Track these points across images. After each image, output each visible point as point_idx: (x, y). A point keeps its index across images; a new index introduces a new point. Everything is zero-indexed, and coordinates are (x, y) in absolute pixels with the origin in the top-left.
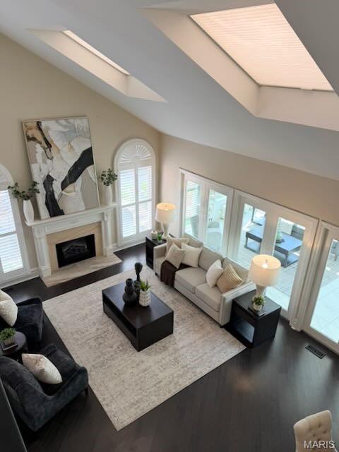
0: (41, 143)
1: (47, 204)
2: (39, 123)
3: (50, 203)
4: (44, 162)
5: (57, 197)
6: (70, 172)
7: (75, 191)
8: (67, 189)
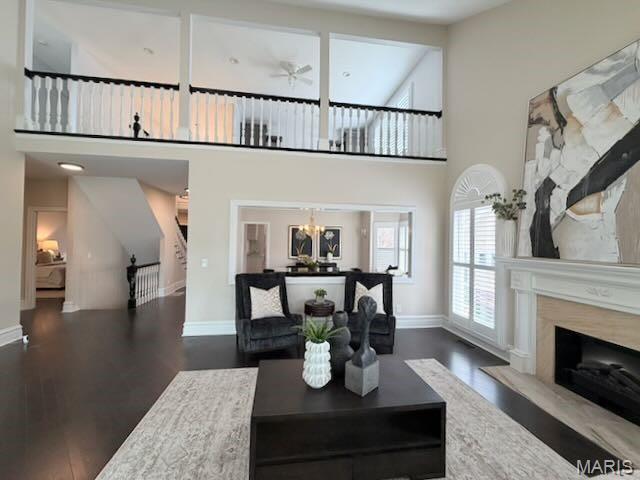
0: (547, 124)
1: (532, 231)
2: (553, 91)
3: (538, 231)
4: (547, 155)
5: (552, 221)
6: (597, 169)
7: (598, 211)
8: (581, 206)
